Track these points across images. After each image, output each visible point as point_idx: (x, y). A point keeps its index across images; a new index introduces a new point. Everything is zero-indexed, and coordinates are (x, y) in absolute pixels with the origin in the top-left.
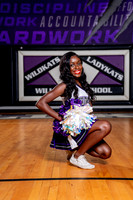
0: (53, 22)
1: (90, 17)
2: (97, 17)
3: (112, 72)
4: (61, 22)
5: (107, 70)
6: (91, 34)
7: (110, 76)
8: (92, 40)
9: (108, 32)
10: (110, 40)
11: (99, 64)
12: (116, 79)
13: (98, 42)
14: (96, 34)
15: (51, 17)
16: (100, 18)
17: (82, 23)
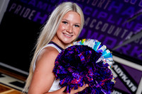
0: (95, 24)
1: (126, 31)
2: (131, 33)
3: (128, 82)
4: (101, 26)
5: (124, 78)
6: (121, 44)
7: (125, 83)
8: (121, 49)
9: (136, 48)
10: (136, 55)
11: (119, 71)
12: (129, 89)
14: (125, 46)
15: (95, 21)
16: (133, 35)
17: (117, 33)
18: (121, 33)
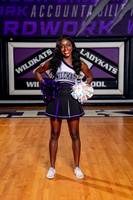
0: (45, 11)
1: (84, 6)
2: (91, 7)
3: (106, 66)
4: (53, 11)
5: (101, 63)
6: (84, 25)
7: (104, 69)
8: (86, 31)
9: (102, 22)
10: (105, 31)
11: (93, 57)
12: (110, 73)
13: (92, 34)
14: (89, 25)
15: (43, 7)
16: (94, 8)
17: (75, 13)
18: (79, 12)
